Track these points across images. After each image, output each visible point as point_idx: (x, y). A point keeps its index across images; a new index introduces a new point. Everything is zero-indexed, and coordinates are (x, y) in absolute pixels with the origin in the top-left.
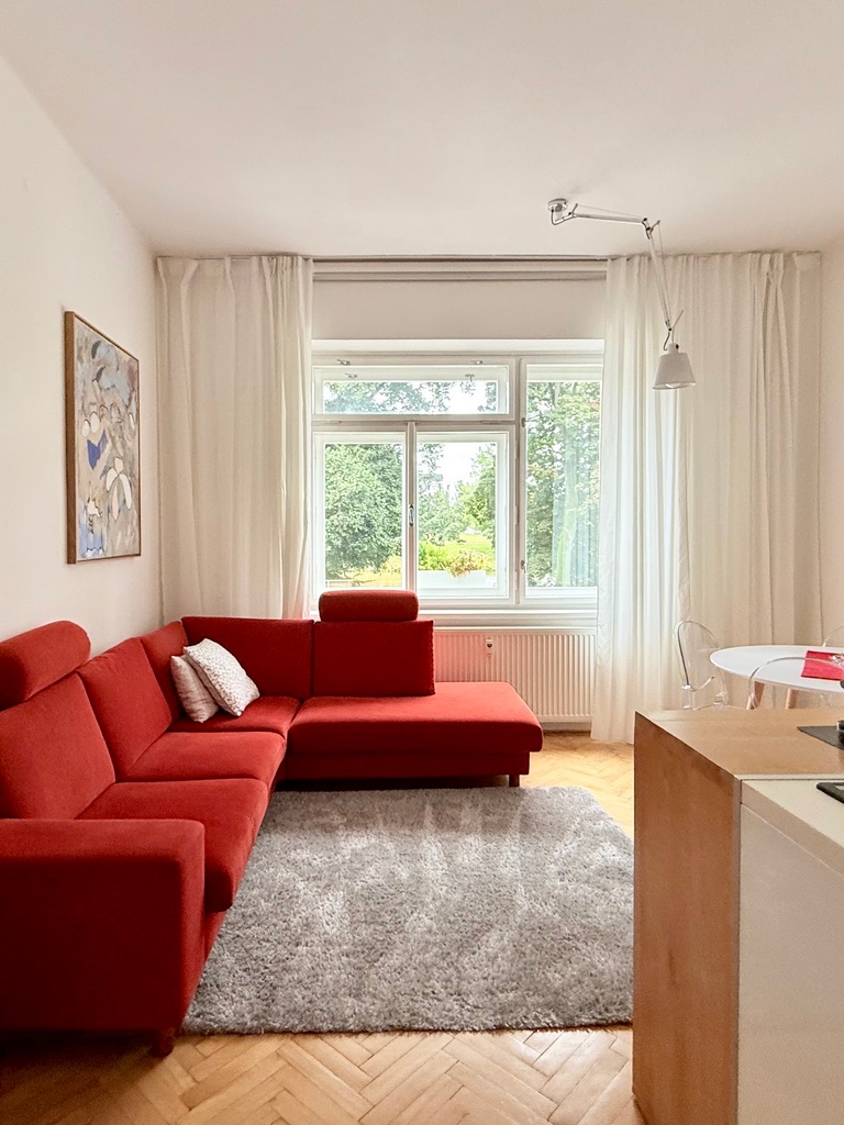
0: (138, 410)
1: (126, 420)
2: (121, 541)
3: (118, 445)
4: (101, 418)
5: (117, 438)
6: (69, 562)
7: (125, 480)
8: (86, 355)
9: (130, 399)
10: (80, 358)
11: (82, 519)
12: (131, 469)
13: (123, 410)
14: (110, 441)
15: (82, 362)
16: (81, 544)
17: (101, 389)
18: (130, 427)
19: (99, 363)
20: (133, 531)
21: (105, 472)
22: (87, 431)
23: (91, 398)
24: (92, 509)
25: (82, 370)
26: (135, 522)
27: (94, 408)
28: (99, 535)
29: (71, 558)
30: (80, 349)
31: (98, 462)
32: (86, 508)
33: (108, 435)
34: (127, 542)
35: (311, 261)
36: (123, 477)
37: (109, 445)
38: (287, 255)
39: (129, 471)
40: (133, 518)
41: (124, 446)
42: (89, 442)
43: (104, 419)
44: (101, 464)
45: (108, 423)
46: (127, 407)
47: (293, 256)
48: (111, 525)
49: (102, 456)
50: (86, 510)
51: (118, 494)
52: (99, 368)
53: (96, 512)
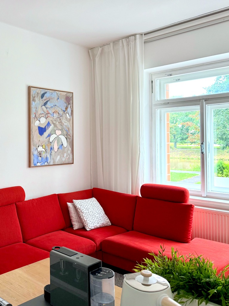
0: (72, 111)
1: (64, 115)
2: (59, 159)
4: (47, 118)
5: (57, 123)
6: (29, 167)
8: (38, 98)
9: (66, 108)
10: (34, 100)
11: (34, 153)
12: (67, 133)
13: (61, 113)
16: (33, 161)
17: (47, 108)
18: (66, 118)
20: (68, 155)
21: (49, 136)
22: (38, 123)
23: (40, 112)
24: (40, 149)
25: (36, 104)
27: (43, 115)
28: (45, 158)
31: (44, 133)
33: (51, 123)
34: (64, 159)
35: (143, 34)
36: (61, 136)
37: (52, 126)
38: (132, 35)
40: (68, 150)
41: (62, 125)
42: (39, 127)
44: (47, 133)
45: (51, 119)
46: (64, 111)
47: (135, 35)
48: (53, 154)
50: (37, 150)
51: (58, 143)
52: (45, 101)
53: (43, 150)
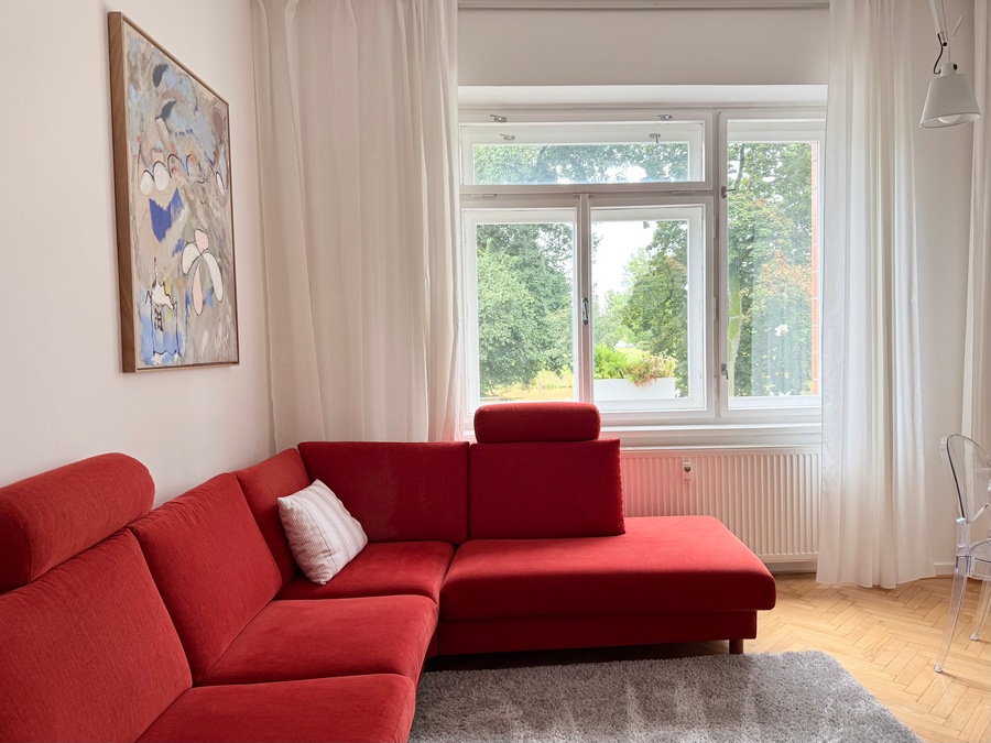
0: (229, 170)
1: (212, 179)
2: (207, 342)
3: (200, 213)
4: (171, 172)
5: (198, 203)
6: (124, 371)
7: (212, 263)
8: (144, 79)
9: (216, 154)
10: (133, 80)
11: (142, 310)
12: (221, 248)
13: (205, 165)
14: (186, 206)
15: (137, 87)
16: (143, 345)
17: (170, 131)
18: (217, 192)
19: (165, 95)
20: (226, 330)
21: (180, 247)
22: (148, 186)
23: (154, 141)
24: (159, 296)
25: (139, 99)
26: (229, 319)
27: (160, 157)
28: (172, 334)
29: (128, 365)
30: (134, 69)
31: (168, 233)
32: (149, 295)
33: (183, 198)
34: (218, 346)
36: (208, 257)
37: (185, 211)
39: (217, 250)
40: (226, 312)
41: (208, 214)
42: (152, 203)
43: (176, 175)
44: (173, 235)
45: (183, 181)
46: (212, 163)
48: (192, 320)
49: (174, 225)
50: (151, 298)
51: (202, 281)
52: (166, 102)
53: (167, 301)
